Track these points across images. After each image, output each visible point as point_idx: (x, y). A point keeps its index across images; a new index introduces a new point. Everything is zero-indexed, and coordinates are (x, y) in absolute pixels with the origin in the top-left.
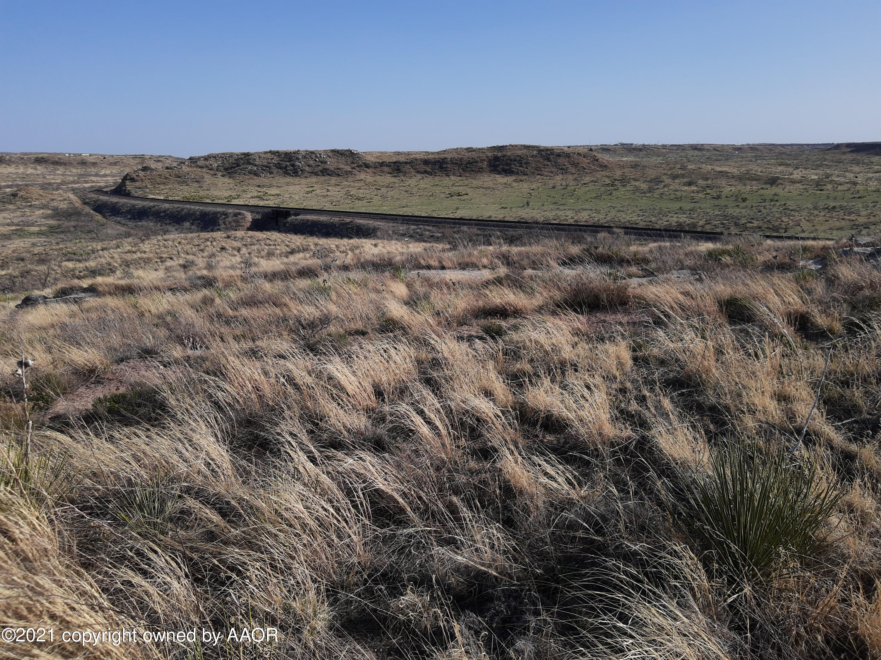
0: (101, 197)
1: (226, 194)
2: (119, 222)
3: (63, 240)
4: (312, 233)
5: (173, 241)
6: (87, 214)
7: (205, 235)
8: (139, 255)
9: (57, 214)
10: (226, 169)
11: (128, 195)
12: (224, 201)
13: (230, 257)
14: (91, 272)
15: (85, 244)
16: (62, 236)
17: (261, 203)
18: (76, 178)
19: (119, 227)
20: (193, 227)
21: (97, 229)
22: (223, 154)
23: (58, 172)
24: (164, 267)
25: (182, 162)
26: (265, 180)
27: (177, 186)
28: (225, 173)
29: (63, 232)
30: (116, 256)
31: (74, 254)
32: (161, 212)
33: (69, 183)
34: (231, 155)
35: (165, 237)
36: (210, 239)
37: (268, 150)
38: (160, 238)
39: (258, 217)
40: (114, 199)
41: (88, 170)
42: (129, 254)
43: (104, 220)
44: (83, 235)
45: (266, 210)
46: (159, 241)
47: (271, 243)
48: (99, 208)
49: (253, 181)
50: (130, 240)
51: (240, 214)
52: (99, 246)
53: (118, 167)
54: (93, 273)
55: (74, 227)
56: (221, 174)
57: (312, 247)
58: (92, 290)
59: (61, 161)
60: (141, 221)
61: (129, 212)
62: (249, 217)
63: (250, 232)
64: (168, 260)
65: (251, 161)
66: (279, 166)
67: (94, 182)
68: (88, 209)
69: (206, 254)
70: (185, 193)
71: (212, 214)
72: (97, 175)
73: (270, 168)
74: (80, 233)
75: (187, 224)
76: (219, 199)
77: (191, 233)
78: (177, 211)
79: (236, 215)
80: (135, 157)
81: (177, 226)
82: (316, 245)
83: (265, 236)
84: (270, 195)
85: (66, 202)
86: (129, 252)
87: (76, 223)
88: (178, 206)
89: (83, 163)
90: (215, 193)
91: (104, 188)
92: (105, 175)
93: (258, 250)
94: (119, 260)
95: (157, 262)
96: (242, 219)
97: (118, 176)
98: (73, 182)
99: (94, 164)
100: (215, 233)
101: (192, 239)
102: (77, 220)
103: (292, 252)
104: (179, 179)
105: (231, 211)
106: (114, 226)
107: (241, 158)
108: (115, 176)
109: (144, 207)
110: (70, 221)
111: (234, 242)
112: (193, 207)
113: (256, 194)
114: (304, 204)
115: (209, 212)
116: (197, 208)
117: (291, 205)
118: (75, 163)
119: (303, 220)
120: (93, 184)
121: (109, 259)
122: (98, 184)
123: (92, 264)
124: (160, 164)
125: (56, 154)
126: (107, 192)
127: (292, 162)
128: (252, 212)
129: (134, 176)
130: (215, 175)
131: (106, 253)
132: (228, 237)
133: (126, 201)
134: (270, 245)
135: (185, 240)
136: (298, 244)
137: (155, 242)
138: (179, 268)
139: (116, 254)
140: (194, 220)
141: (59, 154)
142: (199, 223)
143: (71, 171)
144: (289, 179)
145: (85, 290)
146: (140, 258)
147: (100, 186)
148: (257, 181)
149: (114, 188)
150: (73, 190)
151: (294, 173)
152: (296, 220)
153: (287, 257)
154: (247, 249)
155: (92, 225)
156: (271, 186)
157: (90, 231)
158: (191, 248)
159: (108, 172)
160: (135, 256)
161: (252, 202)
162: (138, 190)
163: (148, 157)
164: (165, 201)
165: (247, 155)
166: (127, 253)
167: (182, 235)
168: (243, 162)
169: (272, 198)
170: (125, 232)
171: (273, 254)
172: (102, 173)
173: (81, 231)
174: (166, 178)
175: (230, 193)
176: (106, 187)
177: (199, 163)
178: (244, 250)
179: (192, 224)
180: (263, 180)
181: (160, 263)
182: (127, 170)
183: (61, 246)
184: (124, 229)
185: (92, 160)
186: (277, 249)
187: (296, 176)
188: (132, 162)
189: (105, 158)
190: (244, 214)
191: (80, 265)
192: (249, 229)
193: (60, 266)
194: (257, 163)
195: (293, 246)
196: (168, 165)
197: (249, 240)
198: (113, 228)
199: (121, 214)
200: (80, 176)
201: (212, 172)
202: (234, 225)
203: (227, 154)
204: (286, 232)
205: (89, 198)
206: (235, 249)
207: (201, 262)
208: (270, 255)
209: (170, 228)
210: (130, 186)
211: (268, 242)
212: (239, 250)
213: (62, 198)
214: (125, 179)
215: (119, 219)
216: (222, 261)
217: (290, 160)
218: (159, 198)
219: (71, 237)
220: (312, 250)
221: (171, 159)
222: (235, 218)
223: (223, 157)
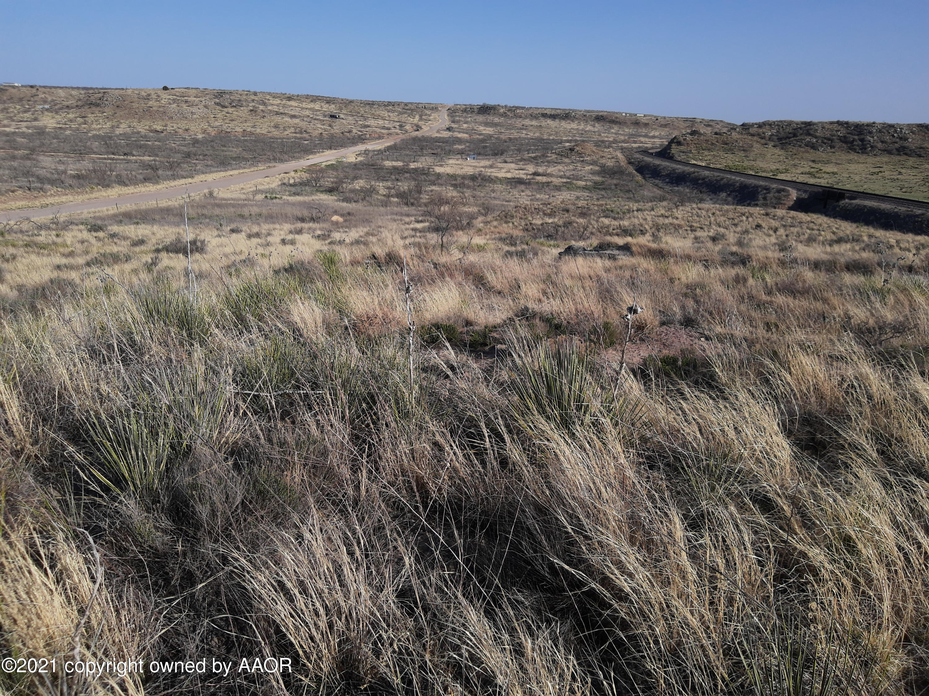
0: (646, 159)
1: (774, 167)
2: (657, 185)
3: (603, 197)
4: (868, 223)
5: (707, 211)
6: (630, 174)
7: (741, 209)
8: (670, 220)
9: (605, 171)
10: (780, 139)
11: (671, 158)
12: (769, 175)
13: (765, 237)
14: (623, 230)
15: (623, 203)
16: (603, 193)
17: (812, 181)
18: (626, 138)
19: (655, 190)
20: (730, 199)
21: (636, 190)
22: (781, 121)
23: (613, 131)
24: (693, 236)
25: (733, 128)
26: (824, 155)
27: (721, 153)
28: (777, 143)
29: (604, 189)
30: (649, 218)
31: (612, 211)
32: (699, 179)
33: (620, 142)
34: (790, 123)
35: (700, 205)
36: (747, 214)
37: (836, 120)
38: (694, 206)
39: (805, 196)
40: (657, 162)
41: (640, 130)
42: (661, 218)
43: (643, 181)
44: (622, 194)
45: (816, 190)
46: (692, 209)
47: (815, 227)
48: (642, 169)
49: (807, 155)
50: (665, 203)
51: (784, 190)
52: (635, 206)
53: (667, 129)
54: (626, 232)
55: (616, 185)
56: (772, 144)
57: (865, 238)
58: (626, 248)
59: (618, 120)
60: (677, 186)
61: (668, 175)
62: (794, 194)
63: (792, 212)
64: (699, 229)
65: (812, 132)
66: (844, 140)
67: (642, 143)
68: (631, 169)
69: (739, 229)
70: (729, 161)
71: (753, 187)
72: (646, 136)
73: (832, 141)
74: (619, 191)
75: (723, 195)
76: (764, 171)
77: (727, 204)
78: (716, 180)
79: (779, 191)
80: (686, 120)
81: (713, 196)
82: (870, 236)
83: (809, 219)
84: (825, 172)
85: (613, 160)
86: (662, 216)
87: (618, 181)
88: (718, 174)
89: (637, 123)
90: (760, 164)
91: (650, 149)
92: (654, 137)
93: (798, 233)
94: (651, 223)
95: (687, 230)
96: (785, 196)
97: (666, 138)
98: (624, 141)
99: (646, 125)
100: (753, 208)
101: (727, 211)
102: (619, 179)
103: (840, 241)
104: (725, 146)
105: (774, 186)
106: (651, 188)
107: (801, 128)
108: (662, 138)
109: (684, 172)
110: (613, 179)
111: (772, 221)
112: (733, 177)
113: (807, 170)
114: (865, 186)
115: (750, 185)
116: (738, 179)
117: (848, 187)
118: (629, 123)
119: (859, 205)
120: (641, 145)
121: (641, 221)
122: (646, 145)
123: (626, 223)
124: (709, 129)
125: (614, 113)
126: (652, 154)
127: (862, 137)
128: (798, 190)
129: (681, 139)
130: (766, 144)
131: (640, 215)
132: (767, 214)
133: (668, 164)
134: (813, 229)
135: (720, 211)
136: (848, 232)
137: (689, 209)
138: (708, 239)
139: (649, 216)
140: (731, 192)
141: (617, 113)
142: (737, 196)
143: (624, 131)
144: (853, 156)
145: (620, 248)
146: (671, 224)
147: (647, 147)
148: (813, 154)
149: (659, 150)
150: (622, 149)
151: (861, 149)
152: (851, 204)
153: (830, 245)
154: (785, 230)
155: (631, 185)
156: (828, 162)
157: (629, 191)
158: (725, 221)
159: (657, 134)
160: (667, 221)
161: (801, 179)
162: (681, 154)
163: (699, 121)
164: (707, 168)
165: (809, 124)
166: (660, 216)
167: (718, 206)
168: (801, 132)
169: (826, 176)
170: (661, 195)
171: (815, 240)
172: (651, 135)
173: (621, 190)
174: (713, 144)
175: (777, 166)
176: (652, 148)
177: (751, 131)
178: (781, 231)
179: (729, 195)
180: (821, 154)
181: (689, 232)
182: (675, 133)
183: (601, 202)
184: (659, 192)
185: (644, 120)
186: (821, 235)
187: (863, 153)
188: (682, 125)
189: (657, 119)
190: (788, 191)
191: (616, 223)
192: (791, 208)
193: (597, 221)
194: (818, 134)
195: (841, 234)
196: (717, 130)
197: (789, 220)
198: (649, 190)
199: (660, 177)
200: (631, 135)
201: (763, 141)
202: (775, 202)
203: (785, 121)
204: (835, 217)
205: (634, 159)
206: (772, 229)
207: (732, 237)
208: (811, 240)
209: (705, 196)
210: (674, 149)
211: (811, 225)
212: (776, 230)
213: (610, 156)
214: (672, 142)
215: (657, 181)
216: (755, 239)
217: (860, 133)
218: (701, 164)
219: (610, 195)
220: (863, 241)
221: (722, 124)
222: (777, 194)
223: (780, 124)
